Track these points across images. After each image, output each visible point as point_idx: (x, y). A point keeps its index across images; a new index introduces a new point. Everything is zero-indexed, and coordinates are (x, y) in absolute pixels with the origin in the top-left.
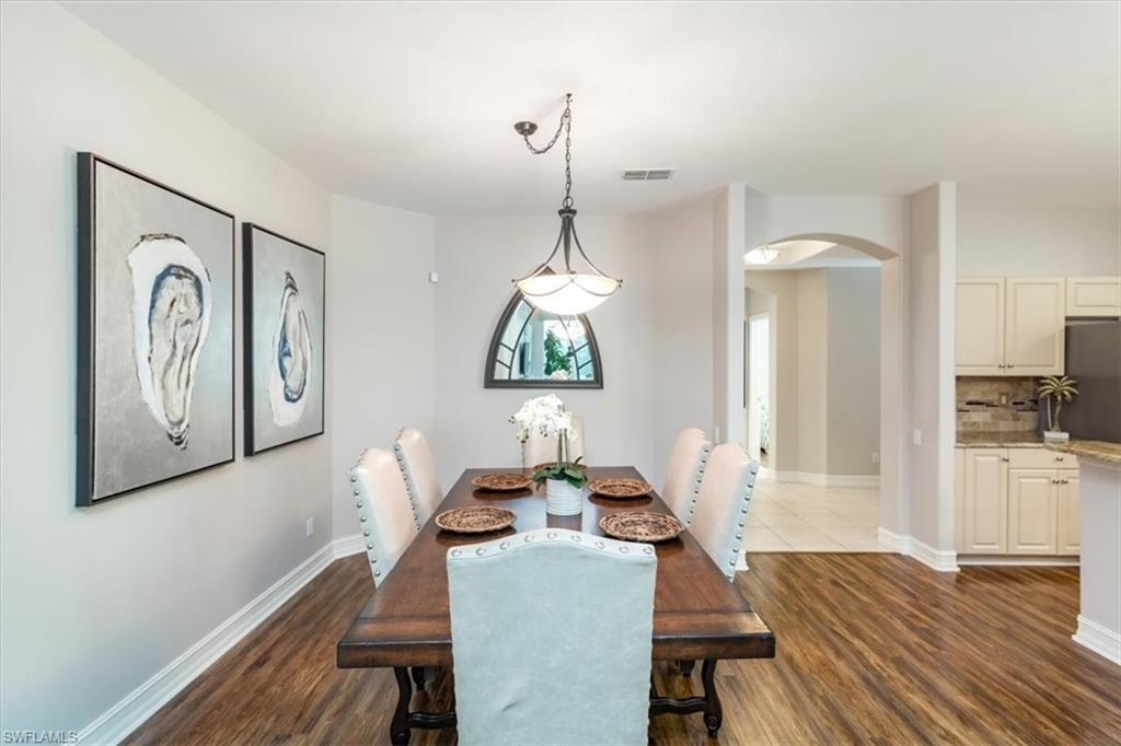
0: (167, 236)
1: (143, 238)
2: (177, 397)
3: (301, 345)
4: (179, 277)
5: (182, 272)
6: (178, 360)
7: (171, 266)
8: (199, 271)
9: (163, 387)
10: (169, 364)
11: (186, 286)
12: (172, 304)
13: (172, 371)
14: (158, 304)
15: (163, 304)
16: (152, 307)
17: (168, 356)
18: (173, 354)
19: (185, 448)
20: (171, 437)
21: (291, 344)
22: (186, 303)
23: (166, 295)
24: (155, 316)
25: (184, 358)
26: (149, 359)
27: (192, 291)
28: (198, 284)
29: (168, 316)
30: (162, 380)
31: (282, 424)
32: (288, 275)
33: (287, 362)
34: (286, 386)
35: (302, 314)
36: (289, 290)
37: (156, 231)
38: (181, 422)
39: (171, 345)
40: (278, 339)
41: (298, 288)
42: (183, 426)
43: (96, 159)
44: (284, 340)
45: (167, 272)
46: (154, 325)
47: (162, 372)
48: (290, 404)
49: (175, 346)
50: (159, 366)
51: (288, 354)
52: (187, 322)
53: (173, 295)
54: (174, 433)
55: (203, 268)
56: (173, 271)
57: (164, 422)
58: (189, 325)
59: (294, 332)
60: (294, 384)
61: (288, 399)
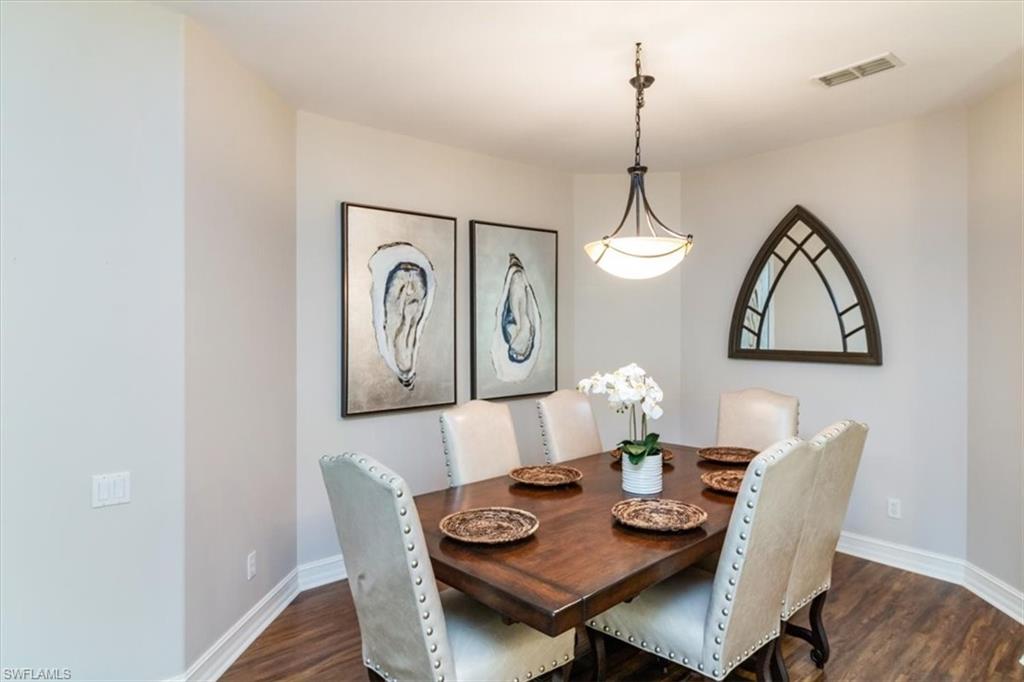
0: (398, 244)
1: (379, 248)
2: (405, 354)
3: (528, 315)
4: (407, 270)
5: (410, 267)
6: (407, 328)
7: (400, 264)
8: (423, 263)
9: (395, 346)
10: (399, 331)
11: (414, 276)
12: (401, 290)
13: (402, 334)
14: (391, 290)
15: (394, 290)
16: (387, 292)
17: (399, 325)
18: (403, 324)
19: (412, 389)
20: (401, 381)
21: (516, 313)
22: (413, 288)
23: (397, 283)
24: (389, 299)
25: (411, 327)
26: (385, 327)
27: (418, 280)
28: (423, 274)
29: (399, 298)
30: (394, 341)
31: (506, 379)
32: (513, 256)
33: (511, 329)
34: (510, 349)
35: (529, 289)
36: (514, 269)
37: (390, 242)
38: (409, 371)
39: (401, 317)
40: (501, 309)
41: (524, 265)
42: (411, 374)
43: (348, 205)
44: (508, 310)
45: (398, 267)
46: (388, 304)
47: (394, 335)
48: (515, 364)
49: (404, 318)
50: (392, 332)
51: (514, 322)
52: (414, 301)
53: (402, 283)
54: (404, 377)
55: (427, 261)
56: (402, 266)
57: (396, 370)
58: (415, 303)
59: (520, 303)
60: (519, 346)
61: (512, 359)
